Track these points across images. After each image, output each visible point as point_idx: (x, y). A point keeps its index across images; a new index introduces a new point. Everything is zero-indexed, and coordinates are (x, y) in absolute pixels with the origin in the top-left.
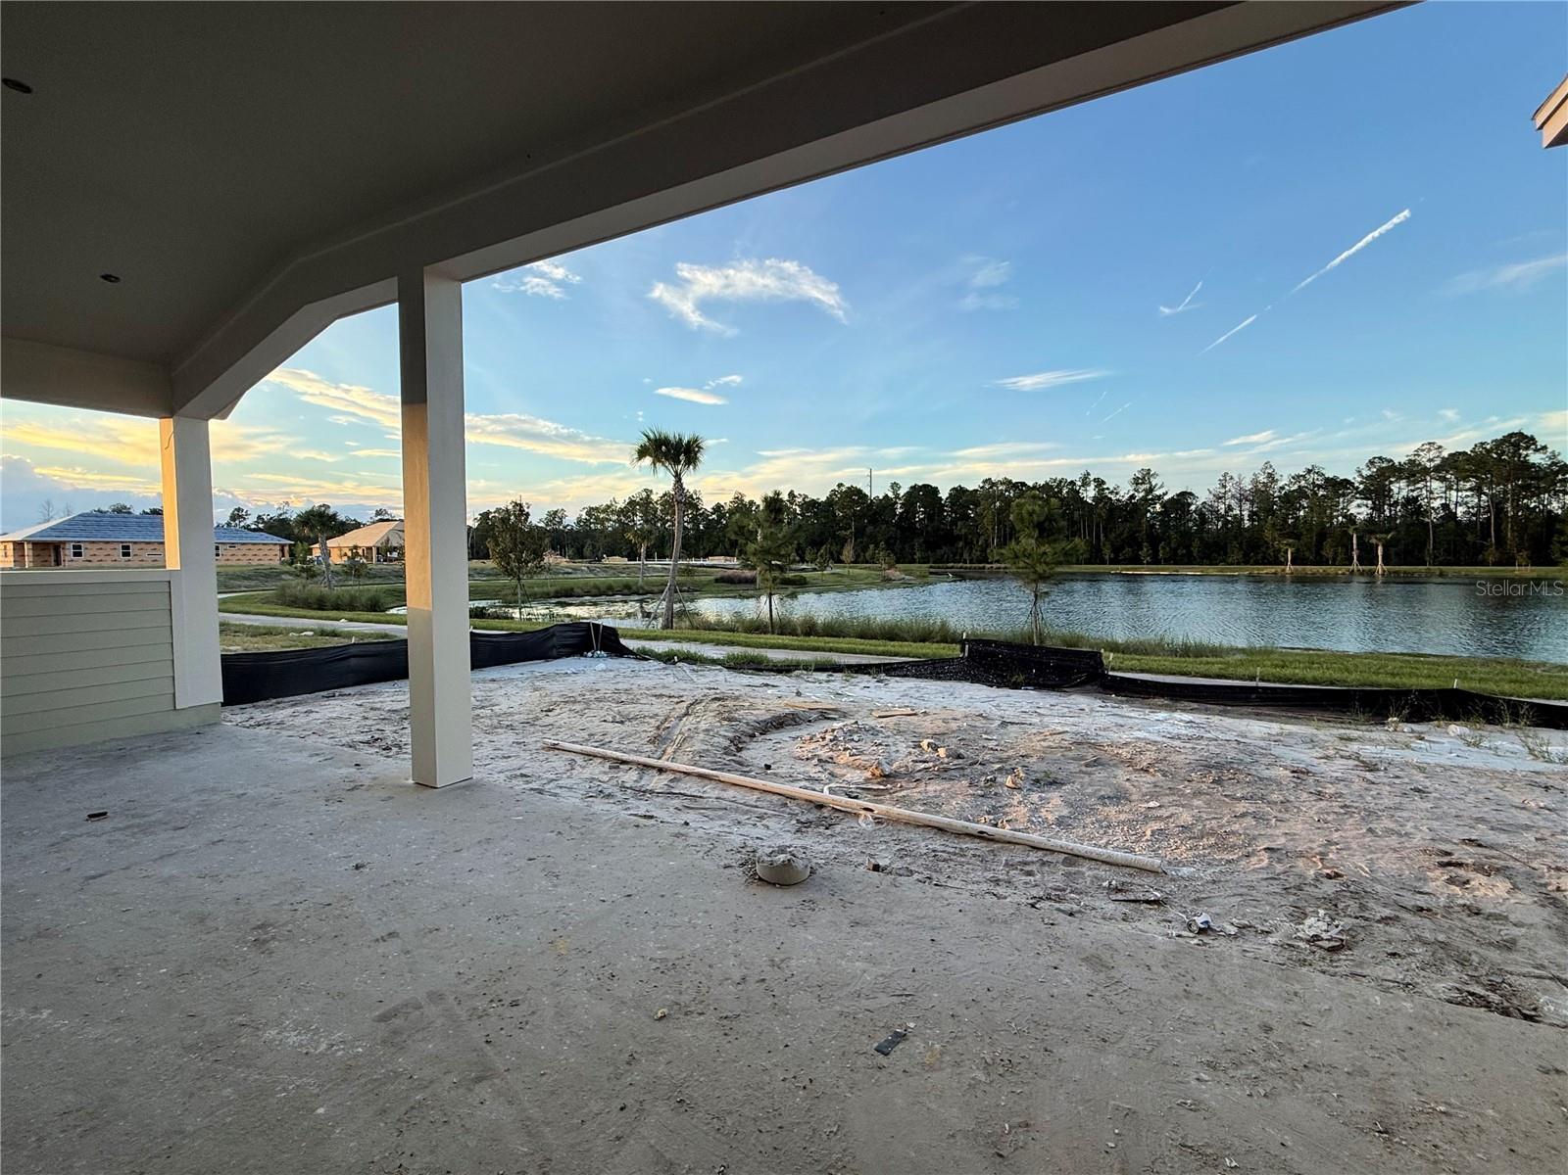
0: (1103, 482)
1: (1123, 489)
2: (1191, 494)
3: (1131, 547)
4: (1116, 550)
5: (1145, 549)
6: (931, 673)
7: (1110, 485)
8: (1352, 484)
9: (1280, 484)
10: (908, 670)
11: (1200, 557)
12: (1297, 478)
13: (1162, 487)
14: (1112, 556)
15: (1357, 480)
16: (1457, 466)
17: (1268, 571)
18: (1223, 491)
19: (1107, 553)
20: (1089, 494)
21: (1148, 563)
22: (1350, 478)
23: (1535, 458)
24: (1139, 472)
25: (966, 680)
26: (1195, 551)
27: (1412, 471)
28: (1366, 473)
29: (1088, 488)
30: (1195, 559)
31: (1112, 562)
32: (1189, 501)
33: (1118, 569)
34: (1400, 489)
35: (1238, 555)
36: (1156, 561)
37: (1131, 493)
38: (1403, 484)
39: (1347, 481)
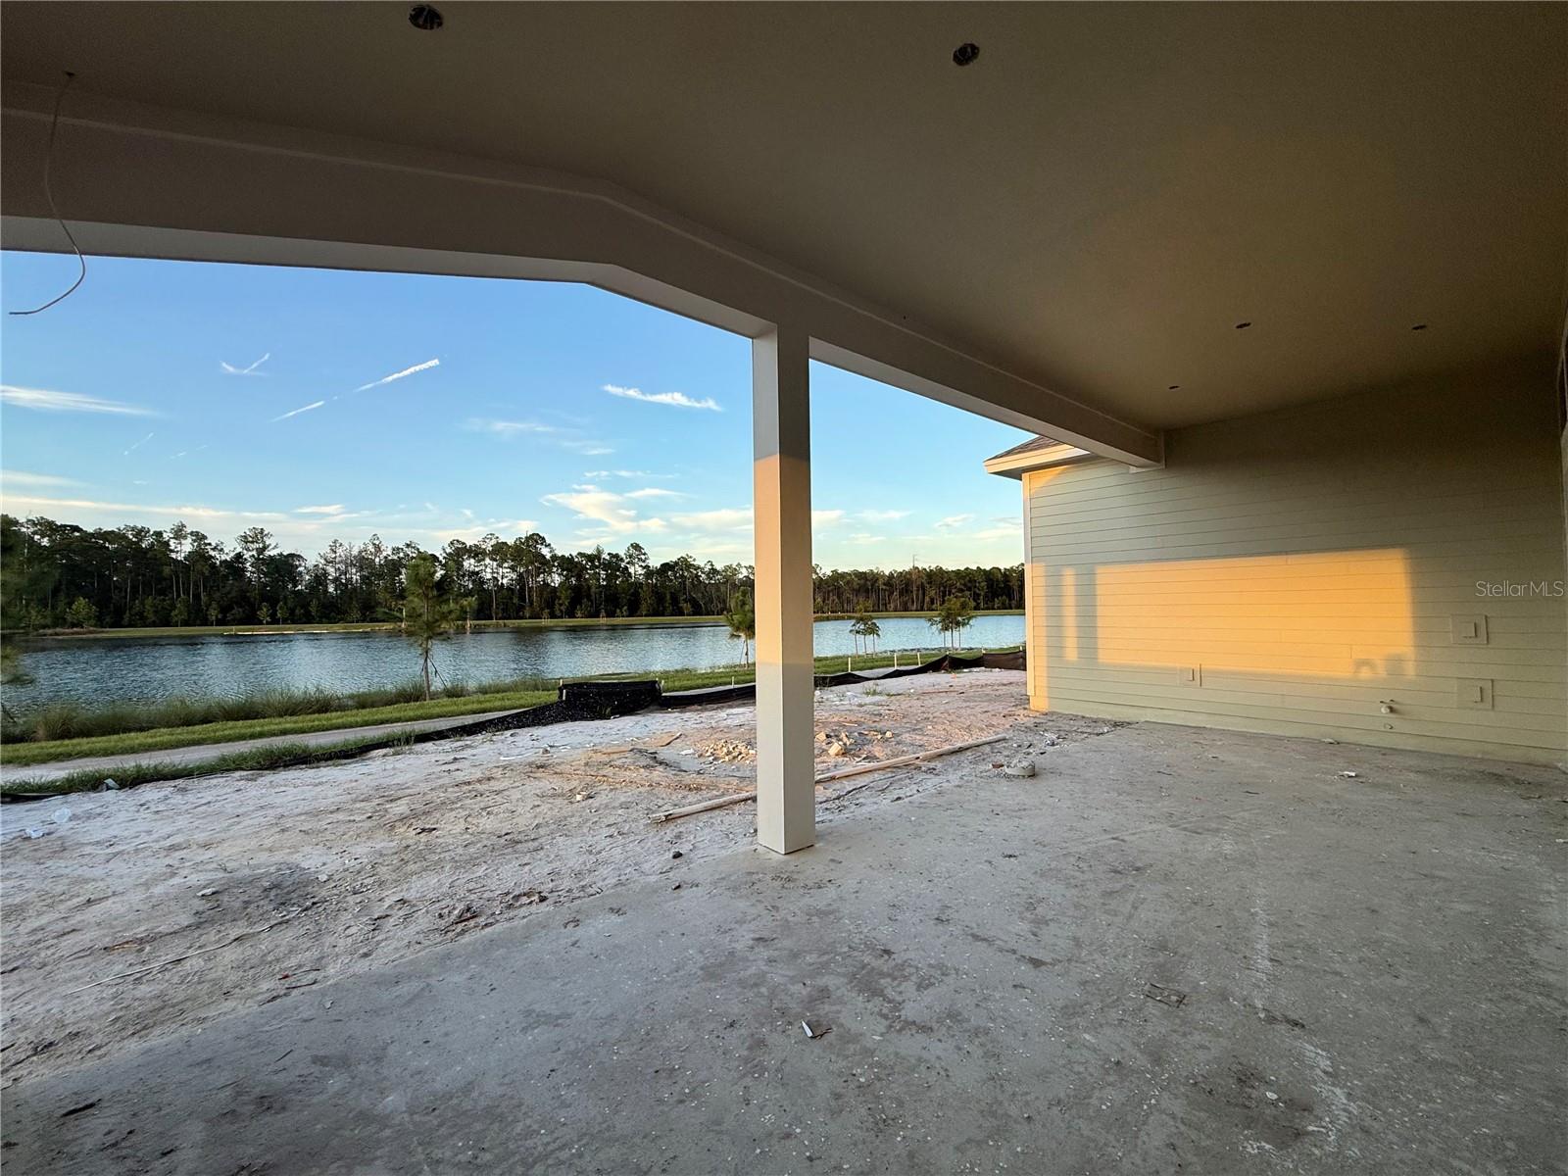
0: (204, 537)
1: (227, 544)
2: (299, 556)
3: (241, 607)
4: (224, 610)
5: (265, 610)
6: (533, 721)
7: (212, 540)
8: (438, 558)
9: (385, 554)
10: (509, 723)
11: (321, 617)
12: (396, 550)
13: (275, 547)
14: (220, 616)
15: (439, 554)
16: (500, 551)
17: (388, 627)
18: (334, 556)
19: (213, 614)
20: (183, 549)
21: (268, 623)
22: (438, 555)
23: (545, 551)
24: (250, 530)
25: (566, 720)
26: (313, 610)
27: (477, 553)
28: (448, 550)
29: (183, 542)
30: (314, 619)
31: (220, 623)
32: (297, 563)
33: (232, 630)
34: (469, 564)
35: (356, 614)
36: (274, 621)
37: (239, 550)
38: (472, 561)
39: (433, 556)
